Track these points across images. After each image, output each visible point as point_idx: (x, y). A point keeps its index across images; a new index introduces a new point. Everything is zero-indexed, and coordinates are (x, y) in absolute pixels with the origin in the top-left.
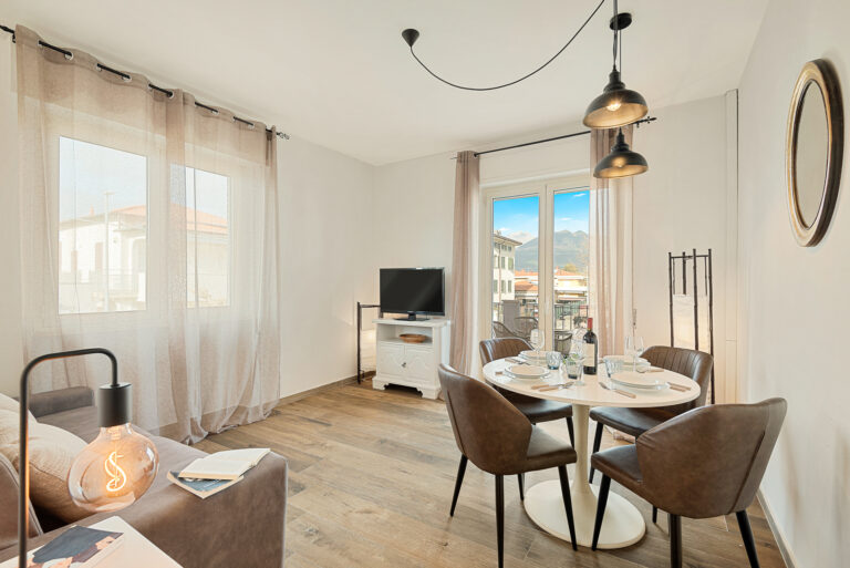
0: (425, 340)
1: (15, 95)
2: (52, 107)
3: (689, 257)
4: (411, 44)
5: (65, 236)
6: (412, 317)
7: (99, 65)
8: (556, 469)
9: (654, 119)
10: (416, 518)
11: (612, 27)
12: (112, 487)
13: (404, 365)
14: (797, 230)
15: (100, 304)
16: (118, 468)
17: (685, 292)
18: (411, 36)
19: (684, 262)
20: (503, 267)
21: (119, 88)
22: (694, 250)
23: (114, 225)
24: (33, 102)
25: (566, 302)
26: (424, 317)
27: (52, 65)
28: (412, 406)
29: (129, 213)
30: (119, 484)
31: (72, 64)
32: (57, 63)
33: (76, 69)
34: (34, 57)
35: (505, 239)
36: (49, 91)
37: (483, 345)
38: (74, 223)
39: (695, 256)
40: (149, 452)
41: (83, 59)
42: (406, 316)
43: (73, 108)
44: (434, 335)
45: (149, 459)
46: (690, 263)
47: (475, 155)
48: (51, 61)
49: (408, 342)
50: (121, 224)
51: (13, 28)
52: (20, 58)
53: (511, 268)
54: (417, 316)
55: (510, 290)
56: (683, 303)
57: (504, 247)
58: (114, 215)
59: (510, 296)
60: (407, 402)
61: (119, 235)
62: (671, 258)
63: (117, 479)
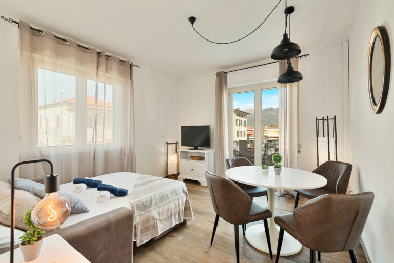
0: (201, 158)
1: (19, 51)
2: (35, 56)
3: (326, 120)
4: (192, 23)
5: (41, 113)
6: (196, 148)
7: (55, 37)
8: (262, 221)
9: (308, 55)
10: (194, 240)
11: (285, 13)
12: (50, 219)
13: (192, 170)
14: (372, 107)
15: (58, 143)
16: (53, 211)
17: (324, 136)
18: (192, 20)
19: (323, 122)
20: (241, 125)
21: (64, 46)
22: (328, 116)
23: (65, 107)
24: (26, 54)
25: (271, 141)
26: (201, 148)
27: (35, 37)
28: (196, 189)
29: (71, 101)
30: (53, 218)
31: (43, 36)
32: (37, 36)
33: (45, 39)
34: (27, 34)
35: (242, 112)
36: (34, 49)
37: (227, 161)
38: (45, 107)
39: (328, 119)
40: (67, 205)
41: (47, 34)
42: (193, 147)
43: (44, 55)
44: (206, 157)
45: (66, 207)
46: (326, 122)
47: (225, 73)
48: (34, 35)
49: (194, 159)
50: (67, 107)
51: (19, 22)
52: (21, 35)
53: (245, 126)
54: (198, 148)
55: (244, 136)
56: (323, 141)
57: (242, 116)
58: (64, 103)
59: (245, 139)
60: (193, 187)
61: (66, 111)
62: (317, 120)
63: (53, 216)
